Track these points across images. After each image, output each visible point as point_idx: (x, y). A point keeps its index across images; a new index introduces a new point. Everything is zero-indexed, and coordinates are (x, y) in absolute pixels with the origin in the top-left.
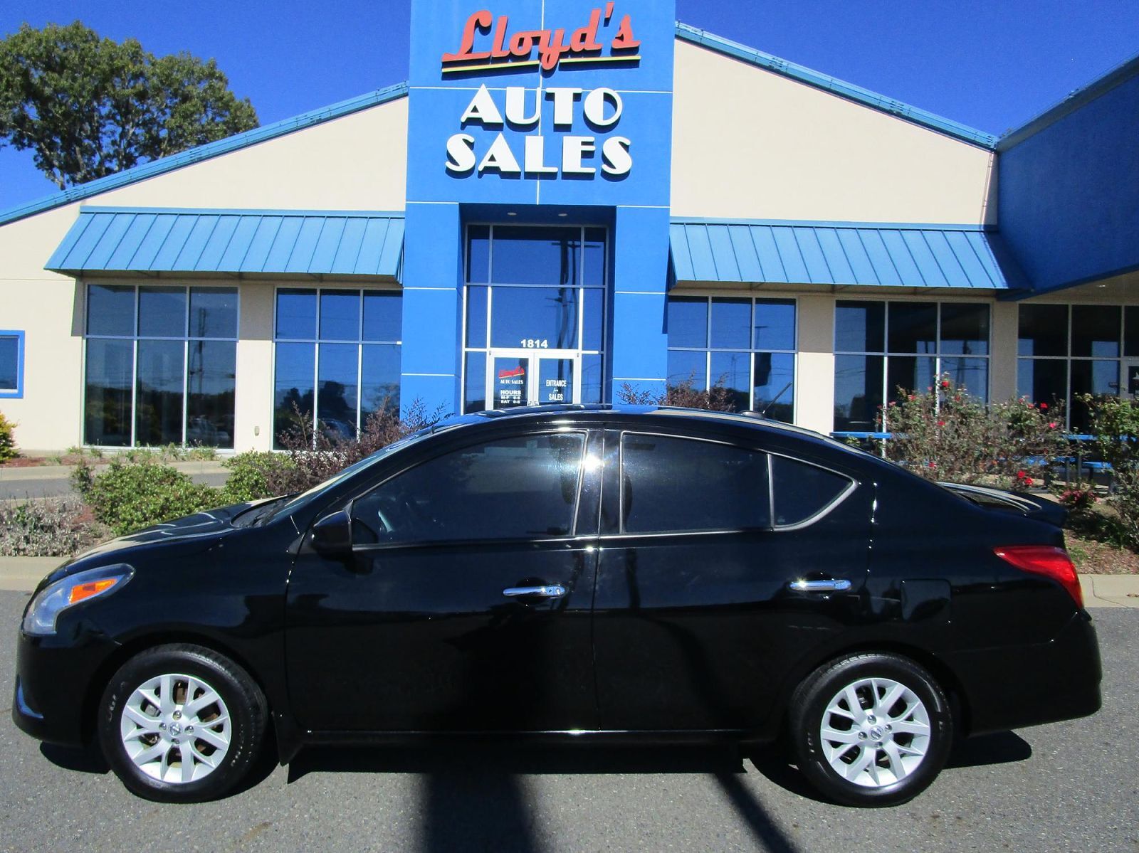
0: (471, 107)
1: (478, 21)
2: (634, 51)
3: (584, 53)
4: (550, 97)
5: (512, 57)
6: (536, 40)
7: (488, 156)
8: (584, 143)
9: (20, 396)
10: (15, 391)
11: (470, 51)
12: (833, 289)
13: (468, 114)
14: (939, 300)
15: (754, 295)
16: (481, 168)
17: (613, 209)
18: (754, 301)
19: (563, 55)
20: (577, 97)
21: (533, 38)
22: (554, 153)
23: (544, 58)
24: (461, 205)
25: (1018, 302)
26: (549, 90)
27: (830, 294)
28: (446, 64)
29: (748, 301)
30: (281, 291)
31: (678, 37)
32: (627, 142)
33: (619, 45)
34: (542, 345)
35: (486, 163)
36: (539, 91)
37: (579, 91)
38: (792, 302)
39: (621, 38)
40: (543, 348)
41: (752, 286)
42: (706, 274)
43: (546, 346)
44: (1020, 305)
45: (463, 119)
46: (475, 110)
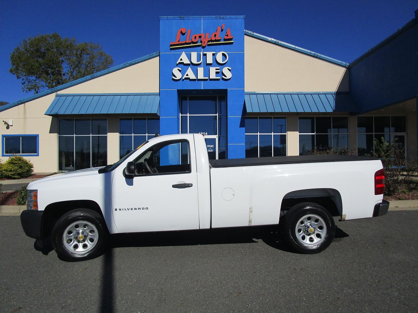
0: (180, 59)
1: (181, 31)
2: (231, 39)
3: (216, 41)
4: (205, 55)
5: (193, 43)
6: (200, 37)
7: (186, 74)
8: (216, 69)
9: (38, 155)
10: (36, 154)
11: (179, 41)
12: (297, 114)
13: (179, 61)
14: (332, 116)
15: (272, 116)
16: (184, 78)
17: (227, 90)
18: (272, 118)
19: (209, 41)
20: (213, 55)
21: (199, 36)
22: (207, 73)
23: (203, 42)
24: (178, 90)
25: (357, 116)
26: (205, 53)
28: (171, 45)
29: (271, 118)
30: (121, 119)
31: (246, 35)
32: (230, 69)
33: (226, 38)
34: (206, 134)
35: (185, 76)
36: (201, 53)
37: (214, 53)
38: (285, 118)
39: (227, 35)
40: (206, 135)
41: (271, 113)
42: (256, 110)
43: (207, 134)
44: (358, 117)
45: (178, 63)
46: (181, 60)
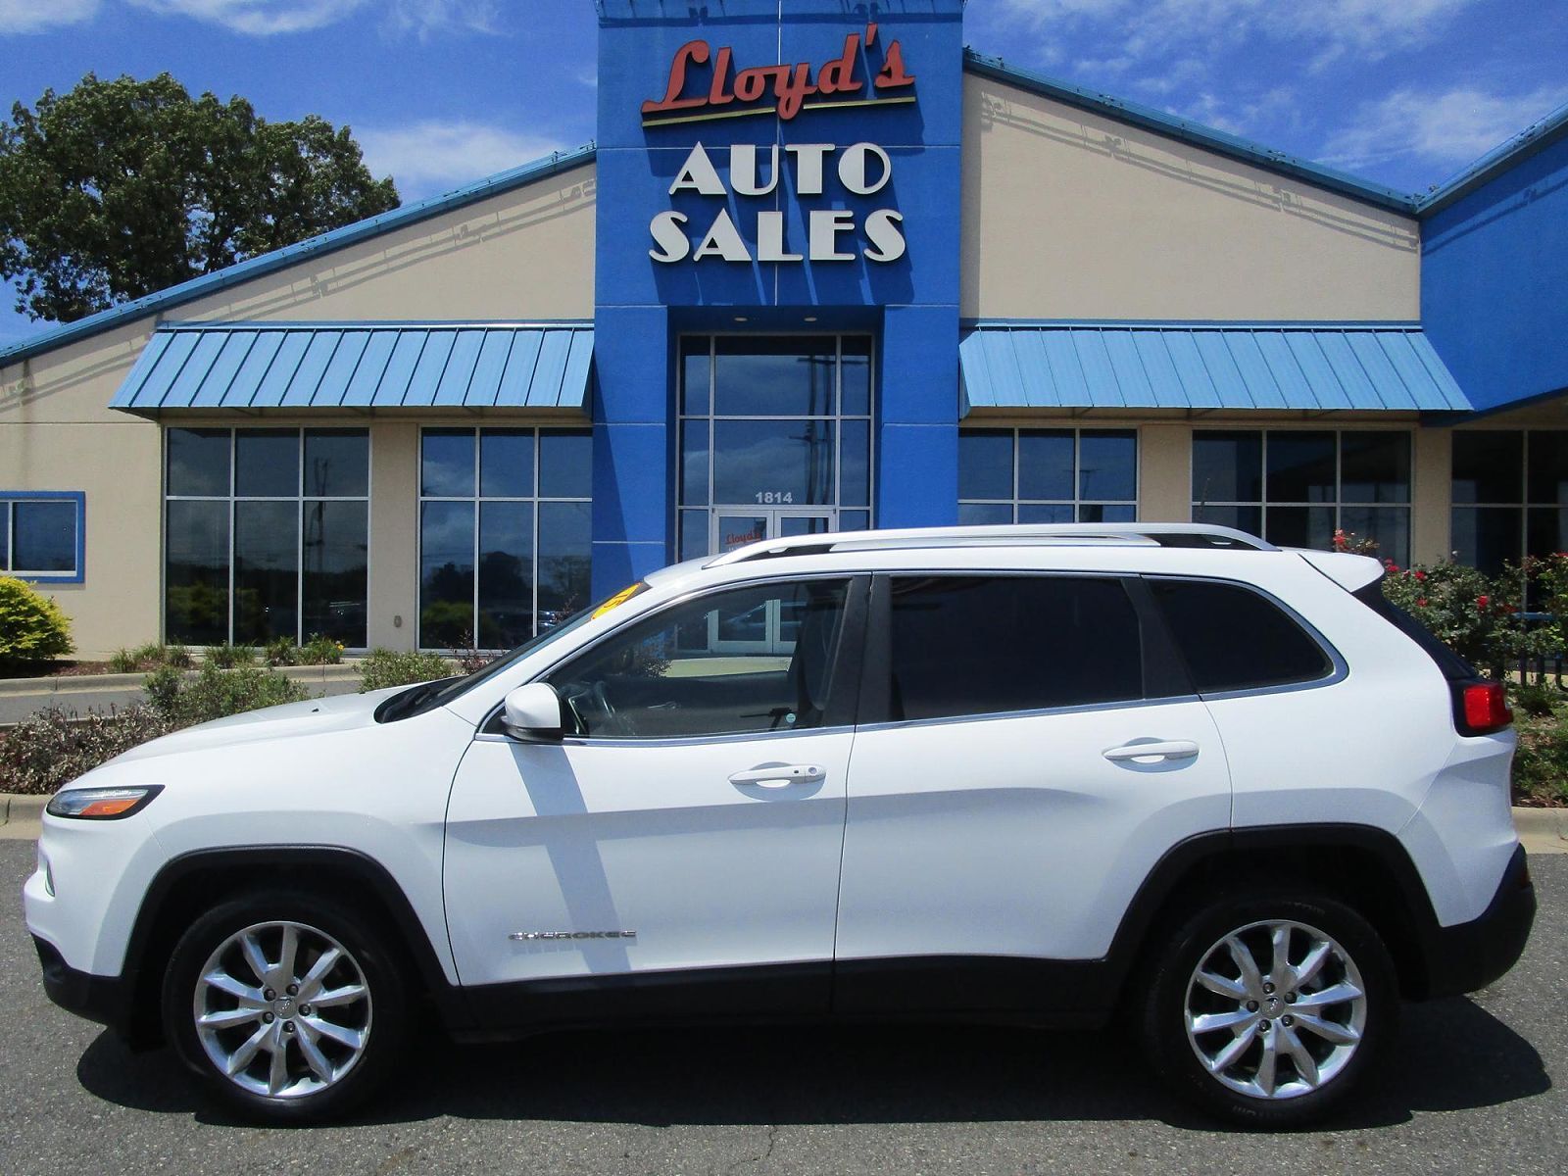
1: (690, 56)
2: (908, 90)
3: (837, 95)
4: (790, 160)
5: (737, 104)
6: (771, 79)
7: (707, 241)
8: (838, 220)
9: (81, 581)
10: (73, 574)
11: (677, 99)
12: (1189, 414)
13: (678, 183)
14: (1340, 427)
15: (1078, 426)
16: (696, 258)
17: (880, 310)
18: (1078, 434)
19: (807, 99)
20: (827, 156)
21: (765, 76)
22: (795, 235)
23: (782, 104)
24: (670, 309)
25: (1451, 430)
26: (789, 148)
27: (1185, 422)
28: (647, 116)
29: (1071, 433)
30: (426, 432)
31: (966, 69)
32: (900, 217)
33: (883, 82)
34: (784, 500)
35: (703, 250)
36: (775, 149)
37: (831, 147)
38: (1132, 434)
39: (889, 74)
40: (786, 503)
41: (1075, 413)
42: (1011, 397)
43: (790, 500)
44: (1454, 431)
45: (672, 191)
46: (688, 178)
